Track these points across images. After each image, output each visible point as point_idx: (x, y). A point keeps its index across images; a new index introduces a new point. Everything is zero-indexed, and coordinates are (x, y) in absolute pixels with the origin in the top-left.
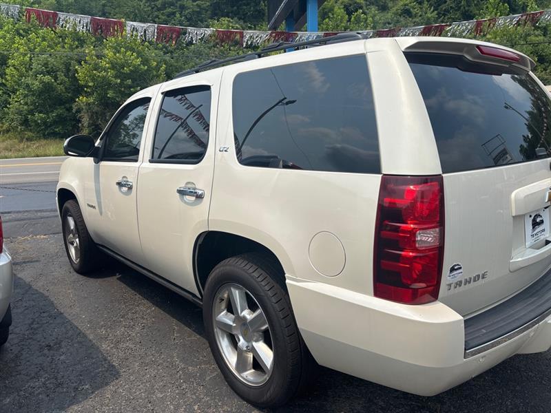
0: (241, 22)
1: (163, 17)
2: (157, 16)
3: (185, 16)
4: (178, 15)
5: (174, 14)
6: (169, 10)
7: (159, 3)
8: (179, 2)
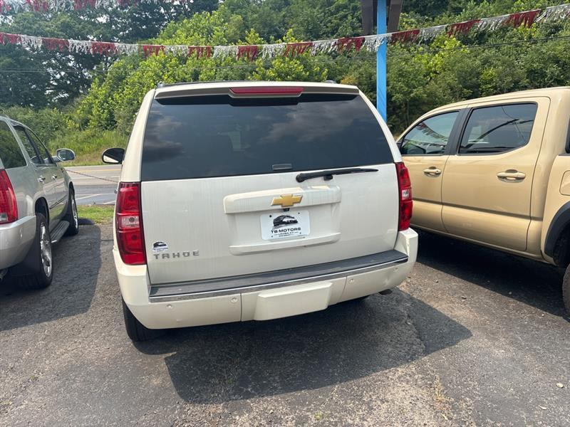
0: (418, 16)
1: (336, 21)
2: (330, 21)
3: (357, 17)
4: (350, 17)
5: (346, 16)
6: (342, 13)
7: (332, 8)
8: (352, 4)
